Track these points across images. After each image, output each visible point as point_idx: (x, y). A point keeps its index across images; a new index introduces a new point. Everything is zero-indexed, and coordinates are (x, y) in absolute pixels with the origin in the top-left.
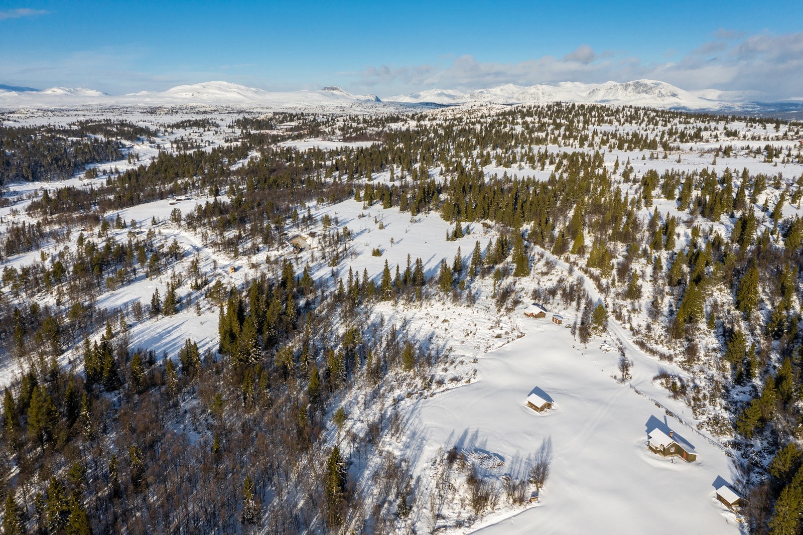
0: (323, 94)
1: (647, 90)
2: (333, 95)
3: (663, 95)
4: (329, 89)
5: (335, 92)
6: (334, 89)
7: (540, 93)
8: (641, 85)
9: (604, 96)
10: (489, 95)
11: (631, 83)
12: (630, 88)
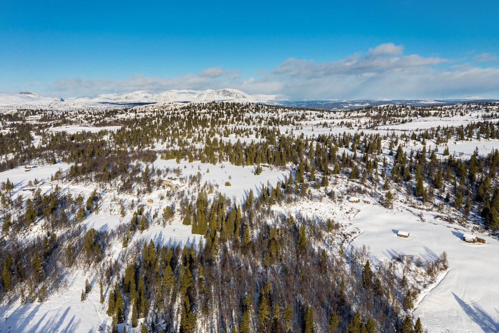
0: (22, 97)
1: (230, 94)
2: (29, 97)
3: (238, 97)
4: (24, 93)
5: (30, 95)
6: (28, 93)
7: (169, 97)
8: (226, 91)
9: (207, 98)
10: (137, 97)
11: (220, 90)
12: (221, 93)
